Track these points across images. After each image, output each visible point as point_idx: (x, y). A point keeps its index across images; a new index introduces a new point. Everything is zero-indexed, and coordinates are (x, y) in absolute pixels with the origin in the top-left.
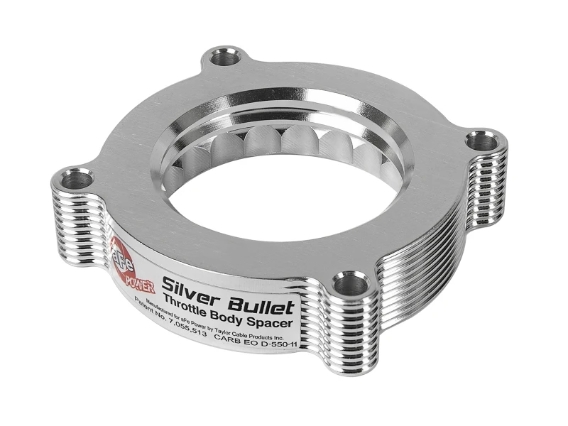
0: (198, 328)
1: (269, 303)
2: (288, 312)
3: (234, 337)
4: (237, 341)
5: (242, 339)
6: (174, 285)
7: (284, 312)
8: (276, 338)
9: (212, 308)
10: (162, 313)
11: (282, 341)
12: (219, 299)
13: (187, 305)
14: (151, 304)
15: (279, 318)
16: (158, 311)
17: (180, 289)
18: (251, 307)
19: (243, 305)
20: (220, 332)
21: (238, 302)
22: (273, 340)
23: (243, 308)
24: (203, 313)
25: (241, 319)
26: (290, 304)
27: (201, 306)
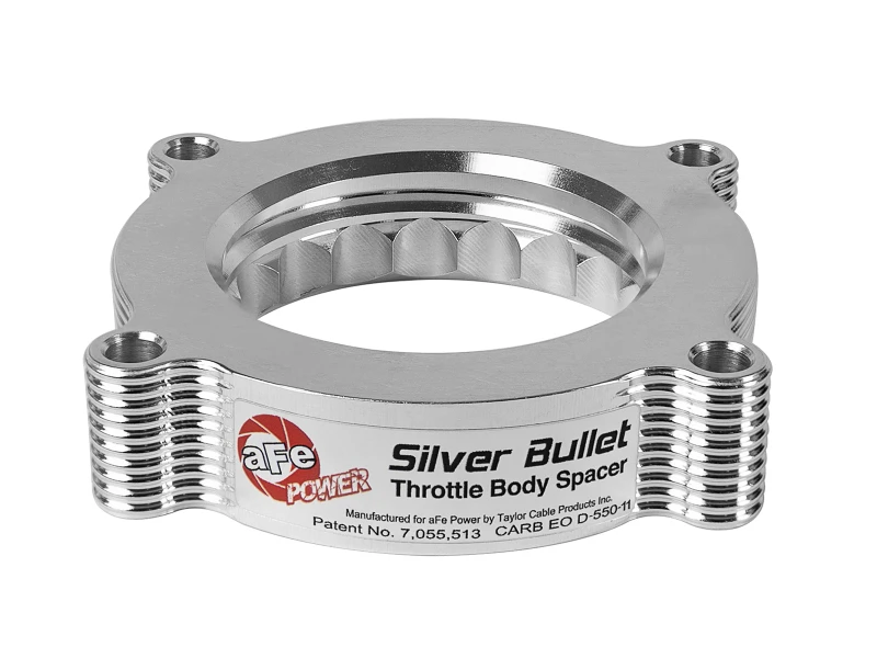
0: (463, 527)
1: (594, 432)
2: (622, 444)
3: (531, 522)
4: (538, 527)
5: (545, 520)
6: (417, 455)
7: (616, 444)
8: (600, 501)
9: (495, 475)
10: (382, 525)
11: (609, 504)
12: (509, 452)
13: (445, 485)
14: (358, 515)
15: (607, 459)
16: (374, 524)
17: (432, 458)
18: (564, 452)
19: (552, 451)
20: (507, 518)
21: (542, 447)
22: (597, 507)
23: (551, 456)
24: (475, 491)
25: (547, 480)
26: (625, 427)
27: (474, 479)
